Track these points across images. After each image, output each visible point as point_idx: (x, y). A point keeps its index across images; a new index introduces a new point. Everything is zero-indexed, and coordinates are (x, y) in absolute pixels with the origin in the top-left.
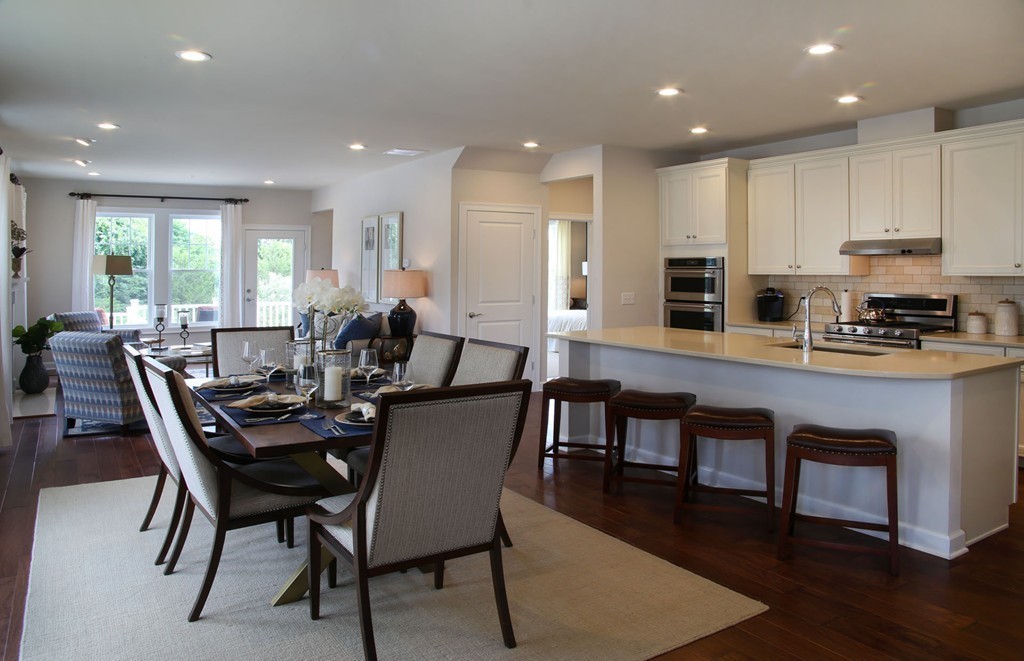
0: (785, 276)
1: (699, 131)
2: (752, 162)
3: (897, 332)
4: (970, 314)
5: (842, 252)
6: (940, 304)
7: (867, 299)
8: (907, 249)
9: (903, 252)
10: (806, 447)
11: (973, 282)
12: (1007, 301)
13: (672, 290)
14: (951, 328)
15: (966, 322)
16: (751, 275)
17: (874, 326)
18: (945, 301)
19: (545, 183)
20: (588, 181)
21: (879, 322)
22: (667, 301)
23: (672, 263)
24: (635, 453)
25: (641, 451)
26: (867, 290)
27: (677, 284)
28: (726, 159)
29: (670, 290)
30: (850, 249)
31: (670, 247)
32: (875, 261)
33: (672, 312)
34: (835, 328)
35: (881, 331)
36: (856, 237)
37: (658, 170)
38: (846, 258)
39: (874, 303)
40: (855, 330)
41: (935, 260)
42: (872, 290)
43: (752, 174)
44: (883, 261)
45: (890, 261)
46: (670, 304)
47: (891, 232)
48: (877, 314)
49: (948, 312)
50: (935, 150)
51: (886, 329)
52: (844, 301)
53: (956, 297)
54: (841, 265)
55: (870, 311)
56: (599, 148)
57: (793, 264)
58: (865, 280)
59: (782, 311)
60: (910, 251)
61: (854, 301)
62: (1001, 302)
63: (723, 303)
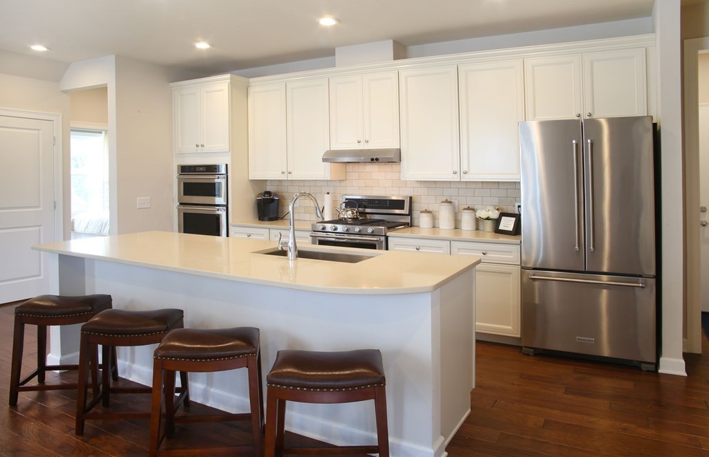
0: (279, 181)
1: (203, 46)
2: (251, 80)
3: (370, 230)
4: (421, 212)
5: (324, 160)
6: (399, 204)
7: (344, 200)
8: (375, 159)
9: (372, 160)
10: (288, 385)
11: (422, 186)
12: (447, 201)
13: (184, 195)
14: (408, 224)
15: (418, 218)
16: (252, 180)
17: (351, 224)
18: (404, 201)
19: (65, 92)
20: (103, 90)
21: (355, 221)
22: (181, 204)
23: (185, 169)
24: (130, 370)
25: (136, 366)
26: (345, 193)
27: (189, 189)
28: (228, 76)
29: (182, 194)
30: (331, 157)
31: (181, 155)
32: (350, 167)
33: (184, 214)
34: (320, 227)
35: (357, 229)
36: (335, 147)
37: (172, 84)
38: (327, 164)
39: (350, 203)
40: (336, 229)
41: (395, 166)
42: (348, 192)
43: (251, 90)
44: (356, 167)
45: (361, 168)
46: (182, 207)
47: (361, 143)
48: (353, 213)
49: (406, 211)
50: (394, 75)
51: (361, 227)
52: (327, 202)
53: (411, 198)
54: (323, 172)
55: (347, 211)
56: (113, 57)
57: (285, 171)
58: (343, 184)
59: (277, 212)
60: (377, 159)
61: (334, 202)
62: (443, 202)
63: (227, 206)
